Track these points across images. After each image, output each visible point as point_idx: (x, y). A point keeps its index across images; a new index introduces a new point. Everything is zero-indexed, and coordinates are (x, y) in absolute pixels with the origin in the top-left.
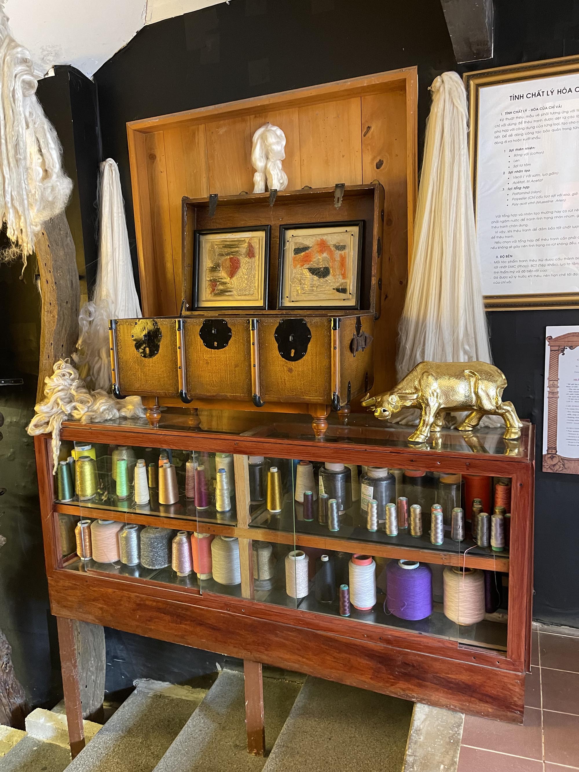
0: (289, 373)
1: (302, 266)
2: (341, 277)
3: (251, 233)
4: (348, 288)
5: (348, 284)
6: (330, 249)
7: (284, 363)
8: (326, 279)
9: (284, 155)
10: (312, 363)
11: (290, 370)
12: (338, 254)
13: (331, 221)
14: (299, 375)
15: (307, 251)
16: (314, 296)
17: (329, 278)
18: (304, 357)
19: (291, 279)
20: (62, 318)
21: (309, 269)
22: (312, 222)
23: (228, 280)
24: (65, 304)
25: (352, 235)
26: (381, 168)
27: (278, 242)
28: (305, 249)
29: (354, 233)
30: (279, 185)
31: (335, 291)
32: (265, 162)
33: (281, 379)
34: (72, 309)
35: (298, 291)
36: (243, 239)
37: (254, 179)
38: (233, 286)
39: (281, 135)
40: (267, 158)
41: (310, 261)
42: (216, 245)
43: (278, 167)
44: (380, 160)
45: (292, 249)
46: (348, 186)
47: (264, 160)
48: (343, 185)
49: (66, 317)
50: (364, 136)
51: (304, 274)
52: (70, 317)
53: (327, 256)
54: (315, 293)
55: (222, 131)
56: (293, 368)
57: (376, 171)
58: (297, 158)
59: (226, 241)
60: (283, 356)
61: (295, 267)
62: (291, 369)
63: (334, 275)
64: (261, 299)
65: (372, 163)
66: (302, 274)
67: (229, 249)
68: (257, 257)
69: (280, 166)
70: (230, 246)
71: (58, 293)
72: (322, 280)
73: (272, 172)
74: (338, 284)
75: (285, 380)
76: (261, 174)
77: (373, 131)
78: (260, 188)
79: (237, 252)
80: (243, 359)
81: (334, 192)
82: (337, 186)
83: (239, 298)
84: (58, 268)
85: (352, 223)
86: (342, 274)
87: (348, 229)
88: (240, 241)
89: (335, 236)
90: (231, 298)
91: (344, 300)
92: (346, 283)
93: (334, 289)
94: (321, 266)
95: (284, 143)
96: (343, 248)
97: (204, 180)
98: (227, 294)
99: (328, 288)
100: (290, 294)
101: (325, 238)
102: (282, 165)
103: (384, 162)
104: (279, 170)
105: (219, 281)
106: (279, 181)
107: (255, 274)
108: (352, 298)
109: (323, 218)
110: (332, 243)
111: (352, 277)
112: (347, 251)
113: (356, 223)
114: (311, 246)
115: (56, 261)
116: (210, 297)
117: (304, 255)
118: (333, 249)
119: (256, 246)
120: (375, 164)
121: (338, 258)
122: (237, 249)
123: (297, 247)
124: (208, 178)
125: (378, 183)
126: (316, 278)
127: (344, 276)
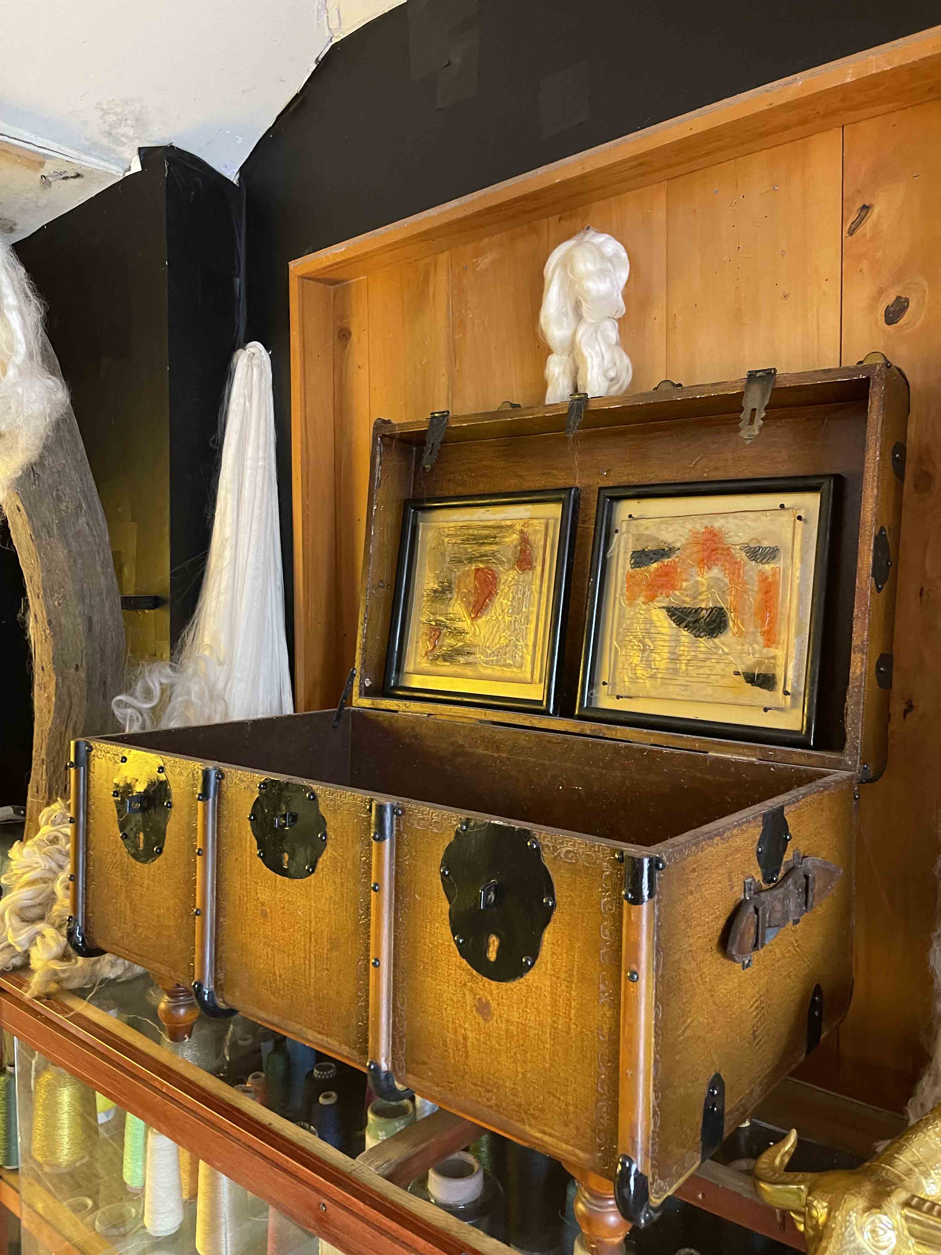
0: (480, 1019)
1: (652, 598)
2: (761, 639)
3: (529, 506)
4: (779, 673)
5: (781, 661)
6: (732, 557)
7: (465, 977)
8: (716, 640)
9: (622, 304)
10: (554, 1004)
11: (483, 1009)
12: (753, 569)
13: (741, 477)
14: (509, 1035)
15: (666, 561)
16: (677, 690)
17: (726, 640)
18: (529, 976)
19: (618, 633)
20: (67, 704)
21: (668, 609)
22: (687, 478)
23: (465, 624)
24: (72, 671)
25: (800, 518)
26: (901, 322)
27: (593, 533)
28: (661, 553)
29: (807, 510)
30: (605, 384)
31: (741, 678)
32: (573, 326)
33: (455, 1033)
34: (90, 682)
35: (634, 669)
36: (509, 523)
37: (547, 371)
38: (476, 642)
39: (617, 255)
40: (579, 317)
41: (673, 587)
42: (448, 536)
43: (606, 338)
44: (898, 298)
45: (625, 553)
46: (786, 376)
47: (569, 321)
48: (770, 374)
49: (75, 701)
50: (851, 232)
51: (652, 622)
52: (85, 702)
53: (721, 576)
54: (682, 680)
55: (485, 261)
56: (493, 1004)
57: (884, 331)
58: (658, 314)
59: (469, 527)
60: (464, 952)
61: (631, 600)
62: (488, 1004)
63: (740, 634)
64: (540, 682)
65: (872, 308)
66: (649, 621)
67: (476, 547)
68: (539, 569)
69: (613, 335)
70: (480, 540)
71: (56, 645)
72: (704, 643)
73: (586, 351)
74: (750, 660)
75: (465, 1038)
76: (565, 358)
77: (880, 217)
78: (559, 392)
79: (493, 554)
80: (350, 926)
81: (740, 396)
82: (752, 376)
83: (489, 672)
84: (56, 588)
85: (800, 483)
86: (763, 633)
87: (789, 499)
88: (501, 527)
89: (750, 520)
90: (468, 671)
91: (766, 710)
92: (774, 658)
93: (737, 673)
94: (703, 606)
95: (624, 275)
96: (771, 554)
97: (443, 381)
98: (462, 660)
99: (719, 669)
100: (614, 677)
101: (717, 524)
102: (620, 332)
103: (912, 305)
104: (609, 345)
105: (447, 627)
106: (605, 373)
107: (531, 612)
108: (794, 706)
109: (717, 469)
110: (736, 540)
111: (793, 641)
112: (780, 564)
113: (814, 482)
114: (678, 545)
115: (48, 571)
116: (425, 665)
117: (657, 570)
118: (742, 556)
119: (537, 539)
120: (881, 312)
121: (754, 586)
122: (495, 548)
123: (639, 549)
124: (452, 377)
125: (881, 361)
126: (685, 635)
127: (770, 638)
